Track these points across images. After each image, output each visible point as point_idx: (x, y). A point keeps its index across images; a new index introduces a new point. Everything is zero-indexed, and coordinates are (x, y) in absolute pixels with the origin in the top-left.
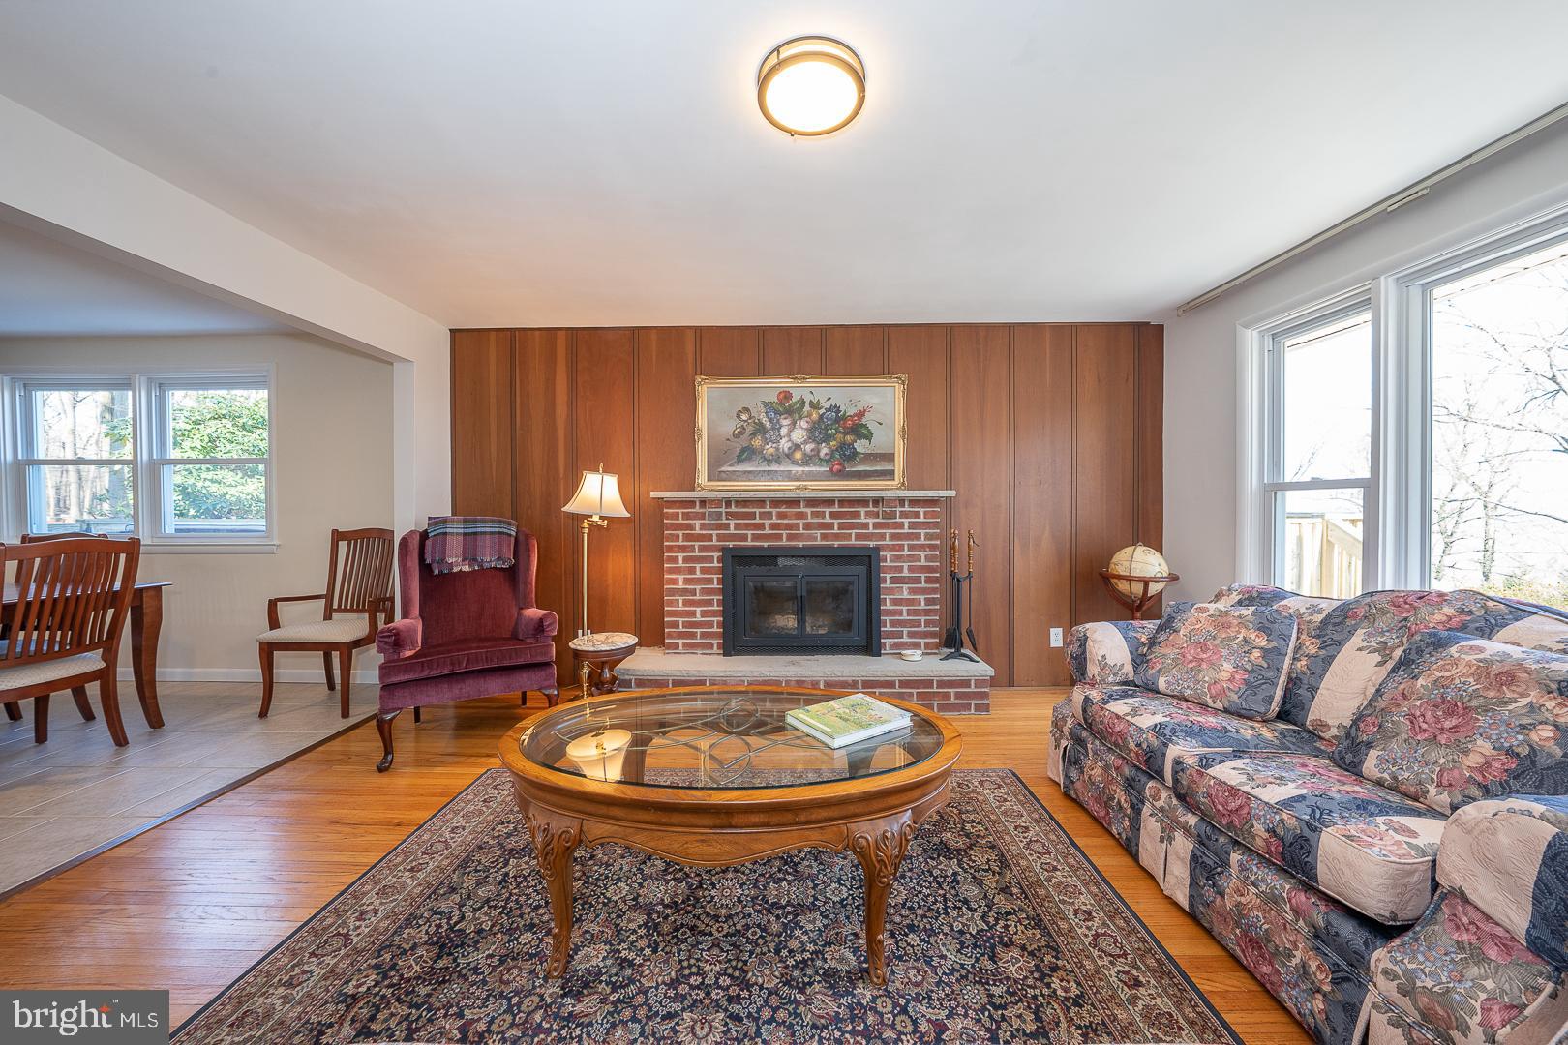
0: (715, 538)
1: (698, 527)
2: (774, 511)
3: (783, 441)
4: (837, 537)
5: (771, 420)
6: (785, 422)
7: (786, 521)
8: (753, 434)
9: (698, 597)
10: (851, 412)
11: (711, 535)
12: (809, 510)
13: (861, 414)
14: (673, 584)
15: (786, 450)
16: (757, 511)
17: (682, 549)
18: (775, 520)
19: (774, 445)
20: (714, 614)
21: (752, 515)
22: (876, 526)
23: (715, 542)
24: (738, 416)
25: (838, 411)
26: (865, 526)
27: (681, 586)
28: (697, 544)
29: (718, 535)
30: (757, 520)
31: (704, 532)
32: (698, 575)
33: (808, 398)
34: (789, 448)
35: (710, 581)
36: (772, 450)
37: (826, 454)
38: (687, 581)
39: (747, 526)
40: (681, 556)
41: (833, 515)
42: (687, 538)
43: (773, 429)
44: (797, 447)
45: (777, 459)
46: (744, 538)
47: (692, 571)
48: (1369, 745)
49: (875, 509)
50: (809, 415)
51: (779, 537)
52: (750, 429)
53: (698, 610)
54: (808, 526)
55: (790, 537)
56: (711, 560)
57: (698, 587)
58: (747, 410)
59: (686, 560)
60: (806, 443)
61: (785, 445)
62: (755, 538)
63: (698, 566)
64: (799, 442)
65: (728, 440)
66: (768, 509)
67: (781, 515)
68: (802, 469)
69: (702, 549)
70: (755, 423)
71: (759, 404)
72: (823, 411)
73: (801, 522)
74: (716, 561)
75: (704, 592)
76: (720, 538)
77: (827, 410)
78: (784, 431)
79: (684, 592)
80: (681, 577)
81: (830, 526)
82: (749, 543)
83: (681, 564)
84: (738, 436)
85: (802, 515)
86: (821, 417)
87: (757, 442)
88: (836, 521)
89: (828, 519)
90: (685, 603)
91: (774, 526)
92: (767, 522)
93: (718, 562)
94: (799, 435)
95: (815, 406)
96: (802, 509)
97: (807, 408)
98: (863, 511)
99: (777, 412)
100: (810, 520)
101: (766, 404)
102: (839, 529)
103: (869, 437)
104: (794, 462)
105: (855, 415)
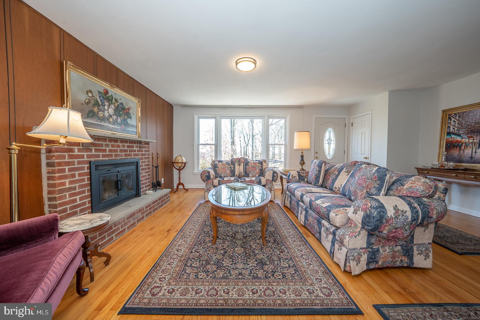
0: (85, 157)
1: (76, 150)
2: (110, 144)
3: (106, 112)
4: (129, 155)
5: (101, 101)
6: (107, 104)
7: (114, 148)
8: (94, 105)
9: (77, 190)
10: (126, 107)
11: (84, 155)
12: (121, 144)
13: (129, 109)
14: (62, 186)
15: (107, 116)
16: (104, 143)
17: (67, 164)
18: (110, 148)
19: (103, 113)
20: (86, 197)
21: (102, 145)
22: (138, 151)
23: (85, 159)
24: (87, 93)
25: (123, 106)
26: (135, 151)
27: (68, 186)
28: (76, 160)
29: (87, 155)
30: (104, 148)
31: (80, 154)
32: (77, 178)
33: (114, 96)
34: (108, 116)
35: (83, 180)
36: (101, 115)
37: (120, 121)
38: (71, 182)
39: (100, 150)
40: (67, 168)
41: (128, 147)
42: (71, 157)
43: (102, 105)
44: (110, 116)
45: (103, 119)
46: (98, 156)
47: (73, 176)
48: (249, 173)
49: (137, 145)
50: (114, 104)
51: (111, 155)
52: (92, 102)
53: (78, 197)
54: (121, 151)
55: (116, 156)
56: (83, 168)
57: (77, 185)
58: (91, 92)
59: (70, 170)
60: (113, 115)
61: (107, 114)
62: (104, 156)
63: (77, 173)
64: (111, 114)
65: (82, 104)
66: (108, 143)
67: (113, 146)
68: (112, 126)
69: (79, 163)
70: (95, 100)
71: (97, 91)
72: (118, 104)
73: (119, 149)
74: (86, 169)
75: (80, 187)
76: (88, 156)
77: (120, 104)
78: (106, 107)
79: (70, 189)
80: (67, 181)
81: (126, 151)
82: (101, 159)
83: (67, 173)
84: (87, 103)
85: (119, 146)
86: (118, 105)
87: (96, 109)
88: (128, 149)
89: (126, 148)
90: (70, 196)
91: (110, 151)
92: (107, 149)
93: (87, 170)
94: (111, 111)
95: (116, 100)
96: (119, 144)
97: (114, 100)
98: (135, 145)
99: (103, 98)
100: (121, 148)
101: (99, 92)
102: (129, 152)
103: (131, 118)
104: (110, 122)
105: (127, 109)
